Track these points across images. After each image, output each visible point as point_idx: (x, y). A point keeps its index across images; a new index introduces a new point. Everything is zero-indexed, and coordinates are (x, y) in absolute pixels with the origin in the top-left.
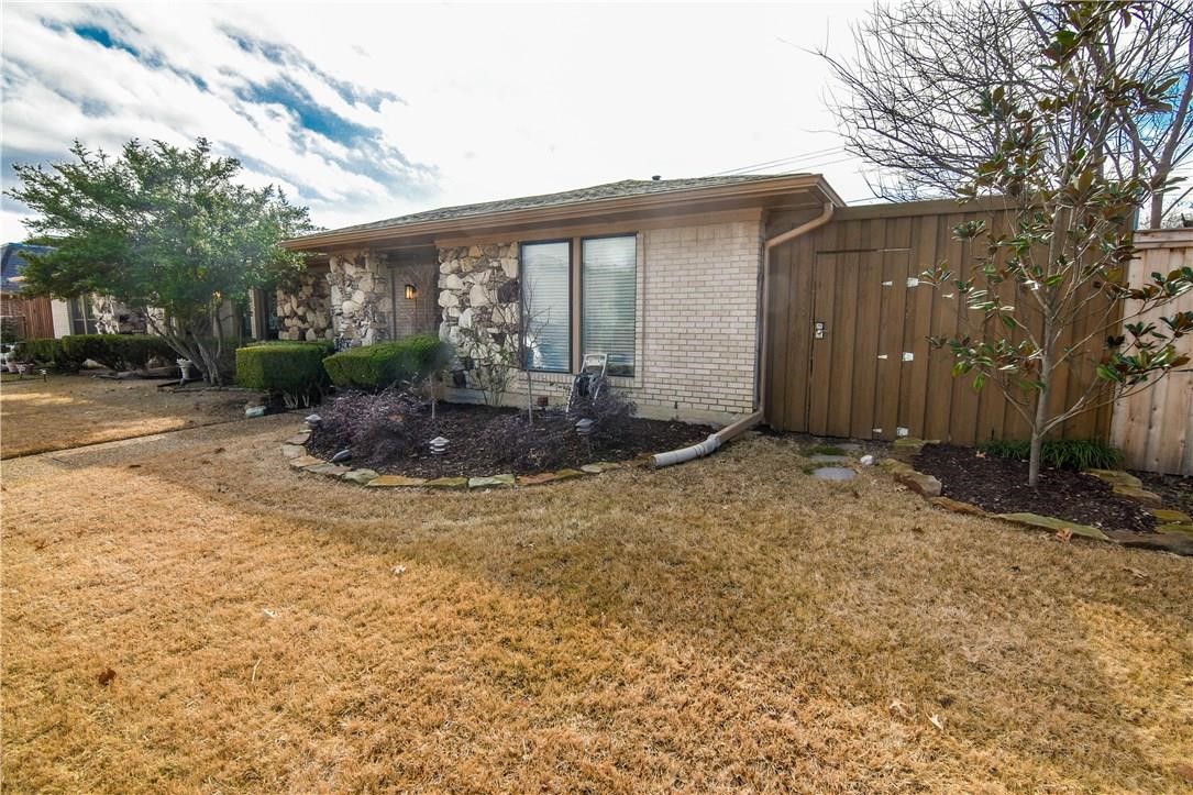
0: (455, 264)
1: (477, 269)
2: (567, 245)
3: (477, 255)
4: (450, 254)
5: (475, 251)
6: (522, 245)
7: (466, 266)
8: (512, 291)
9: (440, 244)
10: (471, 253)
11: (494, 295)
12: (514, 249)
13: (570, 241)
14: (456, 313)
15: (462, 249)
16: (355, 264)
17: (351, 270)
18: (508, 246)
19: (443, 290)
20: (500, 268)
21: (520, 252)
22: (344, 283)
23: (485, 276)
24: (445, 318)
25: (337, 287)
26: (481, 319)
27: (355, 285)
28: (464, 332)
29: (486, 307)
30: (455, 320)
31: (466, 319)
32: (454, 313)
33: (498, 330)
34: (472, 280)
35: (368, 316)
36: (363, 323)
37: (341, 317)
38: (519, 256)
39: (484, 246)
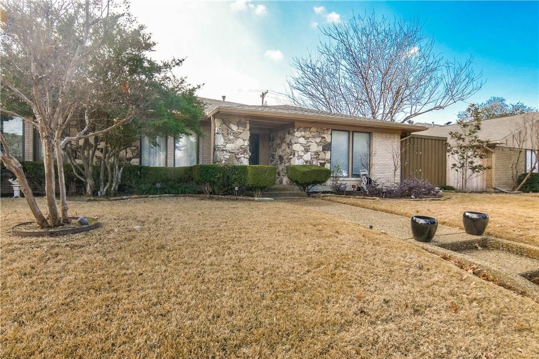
0: (303, 133)
1: (314, 137)
2: (347, 133)
3: (314, 131)
4: (301, 129)
6: (332, 130)
7: (308, 134)
8: (327, 147)
9: (296, 124)
10: (311, 130)
11: (321, 148)
12: (330, 131)
13: (349, 131)
14: (303, 154)
15: (307, 128)
16: (238, 126)
17: (234, 128)
18: (328, 130)
19: (296, 143)
20: (324, 138)
21: (331, 133)
22: (228, 134)
23: (318, 140)
24: (296, 155)
25: (221, 135)
26: (315, 157)
27: (237, 136)
28: (306, 162)
29: (317, 153)
30: (302, 157)
31: (307, 157)
32: (301, 154)
33: (324, 162)
34: (312, 141)
35: (247, 152)
36: (241, 156)
37: (224, 152)
38: (331, 135)
39: (317, 129)
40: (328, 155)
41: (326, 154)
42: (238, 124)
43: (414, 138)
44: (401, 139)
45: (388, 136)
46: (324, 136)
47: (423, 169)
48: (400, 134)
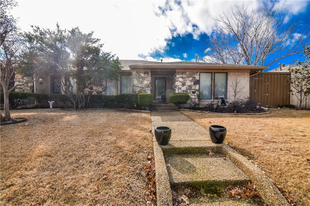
0: (181, 75)
1: (188, 77)
2: (211, 74)
3: (188, 74)
4: (180, 73)
5: (187, 73)
6: (200, 73)
7: (184, 76)
8: (197, 82)
9: (177, 71)
10: (186, 74)
11: (192, 83)
12: (199, 73)
13: (212, 73)
14: (181, 87)
15: (184, 72)
16: (144, 74)
17: (142, 75)
18: (197, 73)
19: (177, 81)
20: (195, 77)
21: (200, 74)
22: (139, 78)
23: (191, 79)
24: (177, 88)
25: (136, 79)
26: (189, 88)
27: (144, 79)
28: (183, 91)
29: (190, 86)
30: (181, 88)
31: (184, 88)
32: (180, 87)
33: (194, 91)
34: (187, 80)
35: (149, 87)
36: (146, 89)
37: (137, 87)
38: (199, 75)
39: (190, 72)
40: (197, 87)
41: (196, 86)
42: (145, 73)
43: (262, 74)
44: (250, 75)
45: (240, 74)
46: (194, 76)
47: (269, 94)
48: (250, 72)
